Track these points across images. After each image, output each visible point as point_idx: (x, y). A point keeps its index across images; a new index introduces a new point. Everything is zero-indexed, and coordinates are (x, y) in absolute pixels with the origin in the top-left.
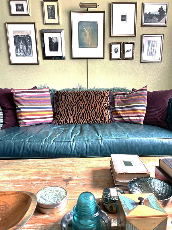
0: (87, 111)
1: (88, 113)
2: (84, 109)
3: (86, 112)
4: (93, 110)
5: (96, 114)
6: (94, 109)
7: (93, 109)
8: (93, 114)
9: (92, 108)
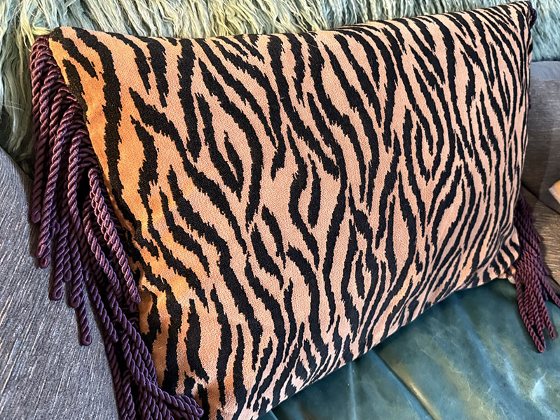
0: (371, 111)
1: (358, 87)
2: (397, 125)
3: (382, 95)
4: (317, 135)
5: (279, 99)
6: (314, 145)
7: (328, 150)
8: (308, 85)
9: (337, 150)
